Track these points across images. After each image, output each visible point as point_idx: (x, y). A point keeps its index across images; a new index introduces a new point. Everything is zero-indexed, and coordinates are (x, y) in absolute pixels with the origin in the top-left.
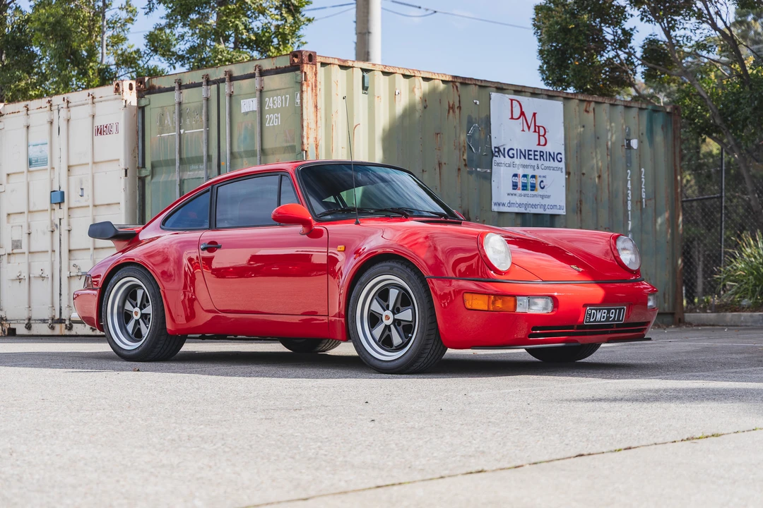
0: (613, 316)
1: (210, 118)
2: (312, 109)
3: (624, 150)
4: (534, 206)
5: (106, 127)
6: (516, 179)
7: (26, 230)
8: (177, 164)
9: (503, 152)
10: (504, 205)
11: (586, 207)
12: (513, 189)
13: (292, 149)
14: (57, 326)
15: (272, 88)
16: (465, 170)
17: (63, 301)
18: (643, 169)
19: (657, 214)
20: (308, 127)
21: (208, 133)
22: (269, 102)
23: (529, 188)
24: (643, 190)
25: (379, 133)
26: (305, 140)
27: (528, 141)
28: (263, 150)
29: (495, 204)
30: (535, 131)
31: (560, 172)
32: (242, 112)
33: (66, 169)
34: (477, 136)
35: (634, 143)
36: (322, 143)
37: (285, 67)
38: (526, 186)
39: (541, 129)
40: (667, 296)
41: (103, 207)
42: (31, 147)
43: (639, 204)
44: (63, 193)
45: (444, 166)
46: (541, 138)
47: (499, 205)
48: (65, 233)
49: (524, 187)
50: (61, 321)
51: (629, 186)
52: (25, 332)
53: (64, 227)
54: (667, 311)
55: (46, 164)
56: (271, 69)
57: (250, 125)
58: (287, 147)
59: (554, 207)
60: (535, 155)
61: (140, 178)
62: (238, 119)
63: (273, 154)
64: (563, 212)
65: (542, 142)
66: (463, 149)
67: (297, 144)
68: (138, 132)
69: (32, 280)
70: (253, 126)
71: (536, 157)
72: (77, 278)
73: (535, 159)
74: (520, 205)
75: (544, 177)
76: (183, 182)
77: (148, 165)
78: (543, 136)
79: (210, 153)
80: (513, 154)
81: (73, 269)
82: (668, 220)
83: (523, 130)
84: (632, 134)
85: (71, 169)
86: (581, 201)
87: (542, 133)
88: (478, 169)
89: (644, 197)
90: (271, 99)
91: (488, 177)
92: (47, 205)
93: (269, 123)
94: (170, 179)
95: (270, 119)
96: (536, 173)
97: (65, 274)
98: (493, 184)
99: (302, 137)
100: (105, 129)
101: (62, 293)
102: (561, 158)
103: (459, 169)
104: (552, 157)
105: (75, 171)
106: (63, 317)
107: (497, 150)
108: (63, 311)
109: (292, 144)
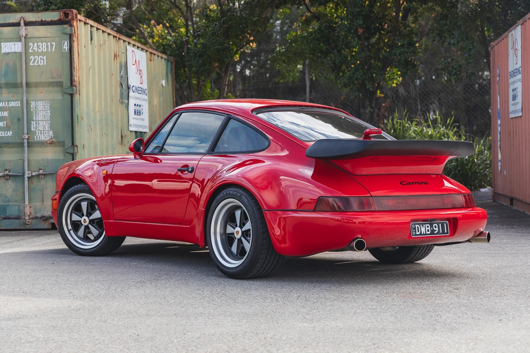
13: (58, 84)
15: (37, 36)
22: (33, 47)
26: (76, 79)
32: (2, 52)
37: (52, 21)
56: (36, 21)
57: (12, 63)
58: (53, 82)
63: (36, 86)
65: (142, 81)
67: (64, 80)
70: (15, 64)
90: (36, 44)
93: (33, 62)
95: (35, 60)
99: (72, 75)
109: (59, 80)
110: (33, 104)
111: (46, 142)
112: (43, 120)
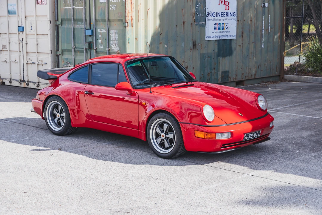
0: (255, 135)
1: (86, 2)
2: (130, 4)
3: (262, 8)
4: (223, 36)
5: (41, 1)
6: (216, 26)
7: (8, 41)
8: (72, 21)
9: (210, 14)
10: (210, 37)
11: (245, 35)
12: (214, 30)
13: (121, 21)
14: (23, 83)
16: (194, 24)
17: (24, 73)
18: (269, 16)
19: (275, 34)
20: (128, 12)
21: (85, 9)
23: (221, 29)
24: (269, 24)
25: (158, 13)
26: (127, 18)
27: (222, 8)
28: (109, 20)
29: (207, 37)
30: (224, 4)
31: (234, 20)
32: (100, 2)
33: (24, 17)
34: (200, 9)
35: (266, 5)
36: (134, 18)
38: (220, 28)
39: (227, 3)
40: (277, 69)
41: (41, 35)
42: (9, 6)
43: (267, 31)
44: (23, 27)
45: (185, 23)
46: (227, 6)
47: (208, 37)
48: (25, 45)
49: (219, 29)
50: (24, 81)
51: (263, 24)
52: (9, 84)
53: (24, 42)
54: (277, 75)
55: (16, 14)
57: (103, 8)
58: (119, 19)
59: (231, 36)
60: (224, 14)
61: (56, 25)
62: (98, 5)
63: (113, 22)
64: (235, 38)
65: (227, 9)
66: (194, 15)
67: (123, 19)
68: (55, 5)
69: (11, 62)
70: (104, 9)
71: (225, 15)
72: (30, 64)
73: (224, 16)
74: (217, 37)
75: (228, 23)
76: (75, 29)
77: (60, 20)
78: (228, 6)
79: (86, 18)
80: (215, 15)
81: (28, 60)
82: (279, 36)
83: (219, 4)
84: (266, 1)
85: (26, 17)
86: (243, 32)
87: (227, 5)
88: (200, 23)
89: (269, 27)
91: (204, 26)
92: (17, 31)
93: (111, 8)
94: (69, 27)
95: (112, 6)
96: (225, 22)
97: (25, 62)
98: (206, 29)
99: (126, 17)
100: (41, 2)
101: (24, 70)
102: (235, 15)
103: (192, 24)
104: (231, 14)
105: (28, 18)
106: (25, 80)
107: (208, 14)
108: (25, 77)
109: (121, 18)
110: (111, 31)
111: (116, 52)
112: (115, 41)
